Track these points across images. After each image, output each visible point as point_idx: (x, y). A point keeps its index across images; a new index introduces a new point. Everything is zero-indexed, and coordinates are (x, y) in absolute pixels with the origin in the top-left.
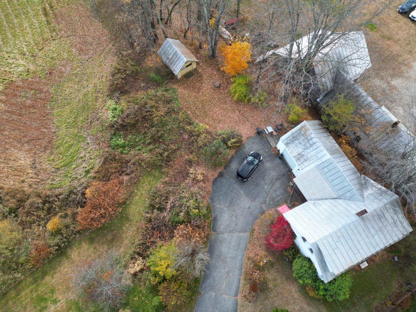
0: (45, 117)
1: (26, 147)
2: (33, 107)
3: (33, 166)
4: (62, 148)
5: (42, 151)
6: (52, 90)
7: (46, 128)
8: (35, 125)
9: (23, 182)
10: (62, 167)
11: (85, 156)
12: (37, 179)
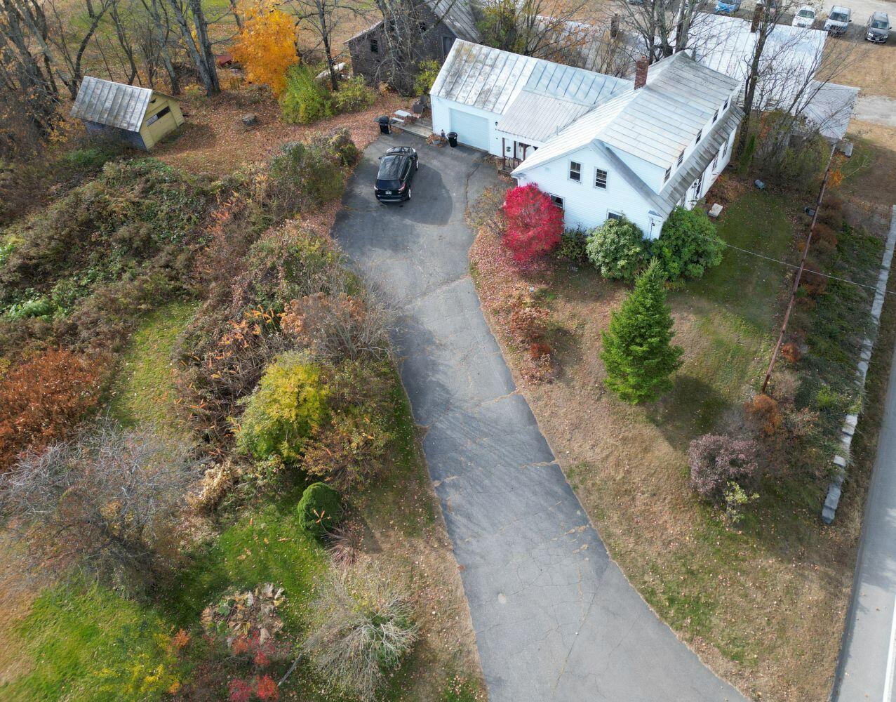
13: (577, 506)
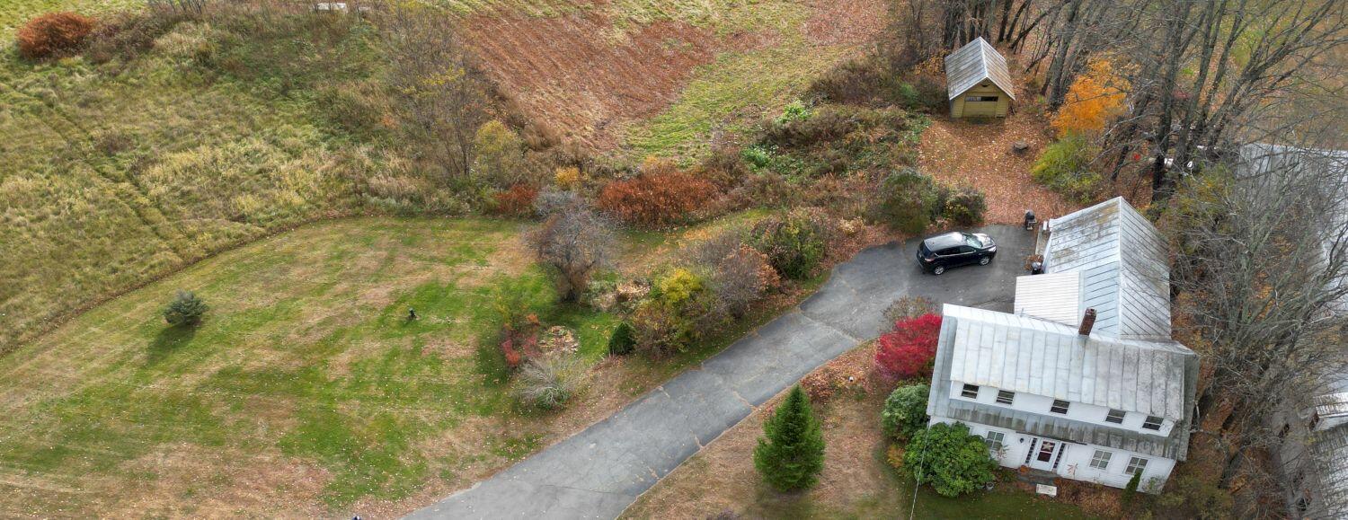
0: (674, 79)
1: (614, 100)
2: (670, 61)
3: (601, 126)
4: (662, 126)
5: (629, 116)
6: (719, 56)
7: (663, 94)
8: (651, 81)
9: (569, 135)
10: (640, 146)
11: (687, 148)
12: (591, 141)
13: (671, 468)
